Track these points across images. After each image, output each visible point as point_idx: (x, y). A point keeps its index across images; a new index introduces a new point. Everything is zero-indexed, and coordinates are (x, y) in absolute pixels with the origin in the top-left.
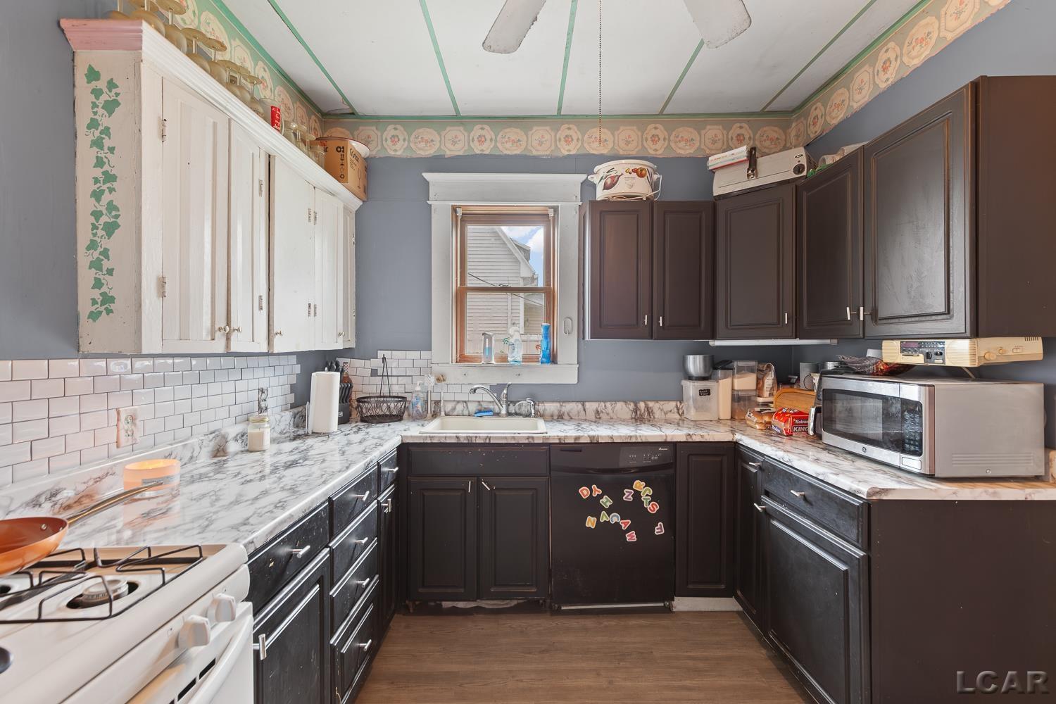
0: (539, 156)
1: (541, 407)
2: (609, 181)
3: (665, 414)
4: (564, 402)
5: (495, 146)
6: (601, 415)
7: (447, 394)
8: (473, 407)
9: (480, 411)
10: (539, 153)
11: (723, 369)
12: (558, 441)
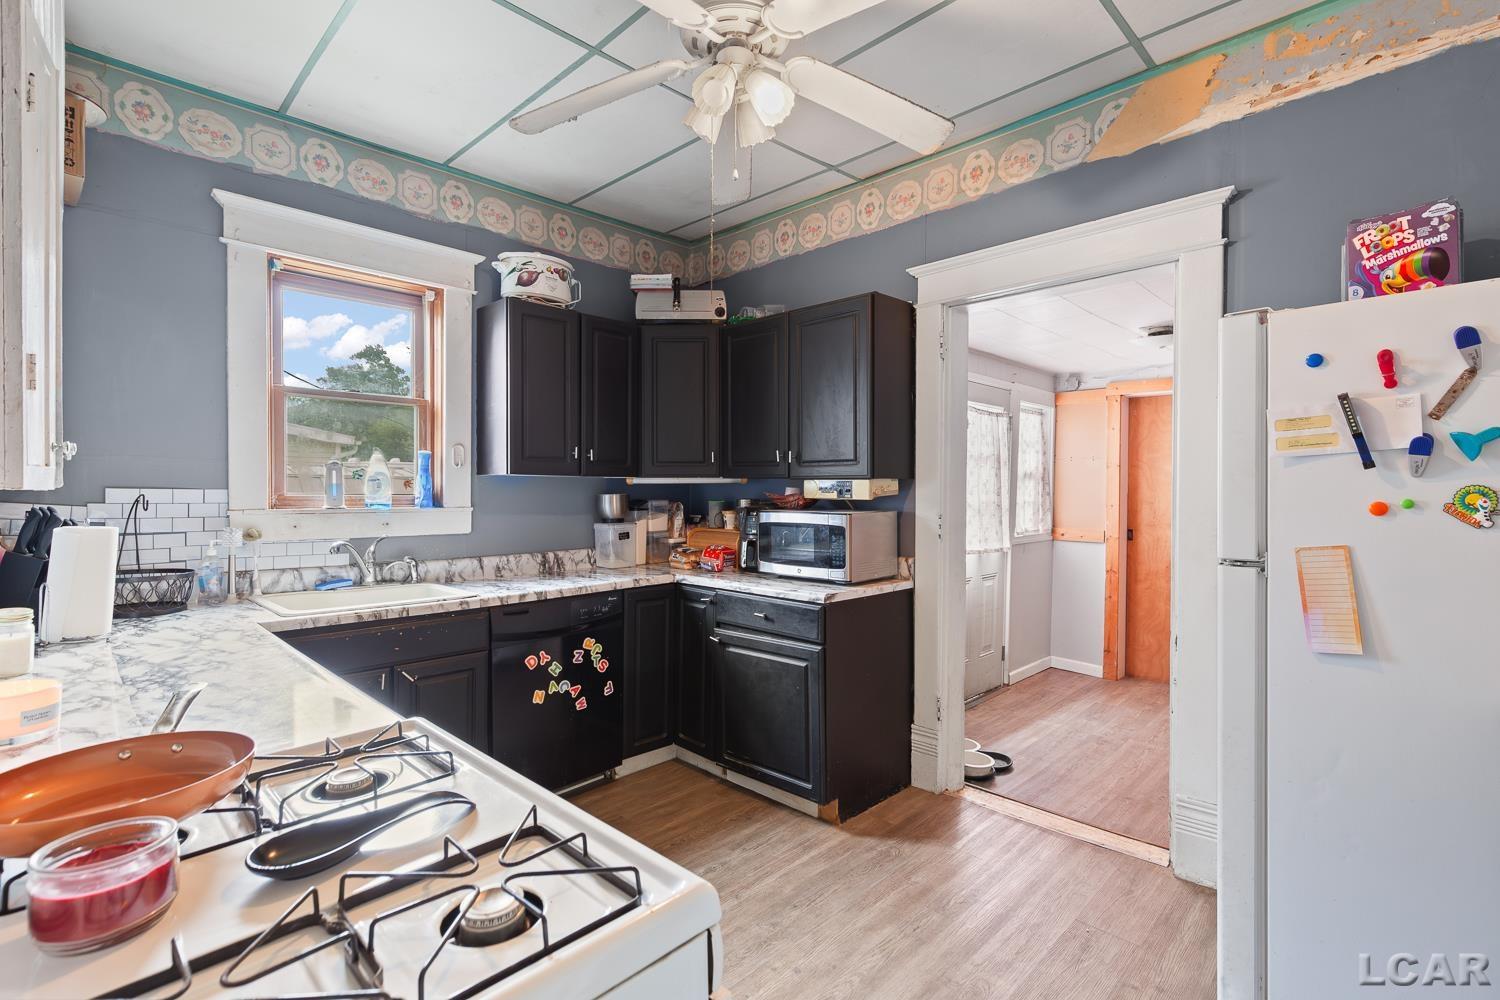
0: (415, 213)
1: (422, 568)
2: (525, 276)
3: (577, 564)
4: (453, 559)
5: (345, 180)
6: (503, 572)
7: (258, 560)
8: (311, 577)
9: (324, 583)
10: (414, 209)
11: (639, 510)
12: (499, 604)
